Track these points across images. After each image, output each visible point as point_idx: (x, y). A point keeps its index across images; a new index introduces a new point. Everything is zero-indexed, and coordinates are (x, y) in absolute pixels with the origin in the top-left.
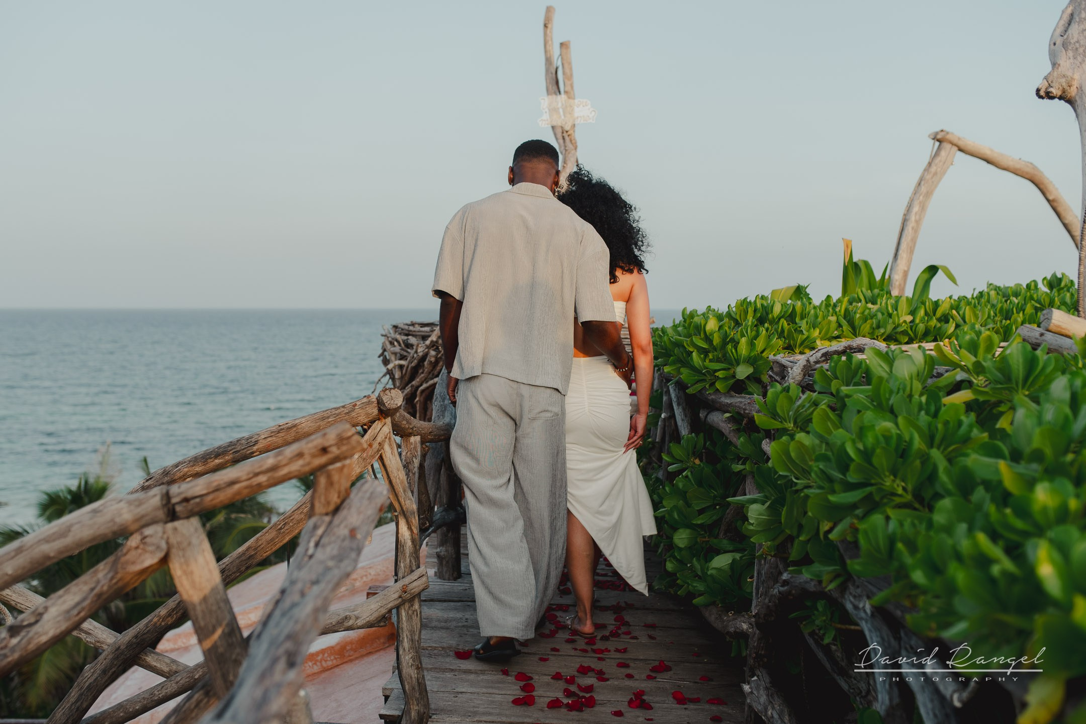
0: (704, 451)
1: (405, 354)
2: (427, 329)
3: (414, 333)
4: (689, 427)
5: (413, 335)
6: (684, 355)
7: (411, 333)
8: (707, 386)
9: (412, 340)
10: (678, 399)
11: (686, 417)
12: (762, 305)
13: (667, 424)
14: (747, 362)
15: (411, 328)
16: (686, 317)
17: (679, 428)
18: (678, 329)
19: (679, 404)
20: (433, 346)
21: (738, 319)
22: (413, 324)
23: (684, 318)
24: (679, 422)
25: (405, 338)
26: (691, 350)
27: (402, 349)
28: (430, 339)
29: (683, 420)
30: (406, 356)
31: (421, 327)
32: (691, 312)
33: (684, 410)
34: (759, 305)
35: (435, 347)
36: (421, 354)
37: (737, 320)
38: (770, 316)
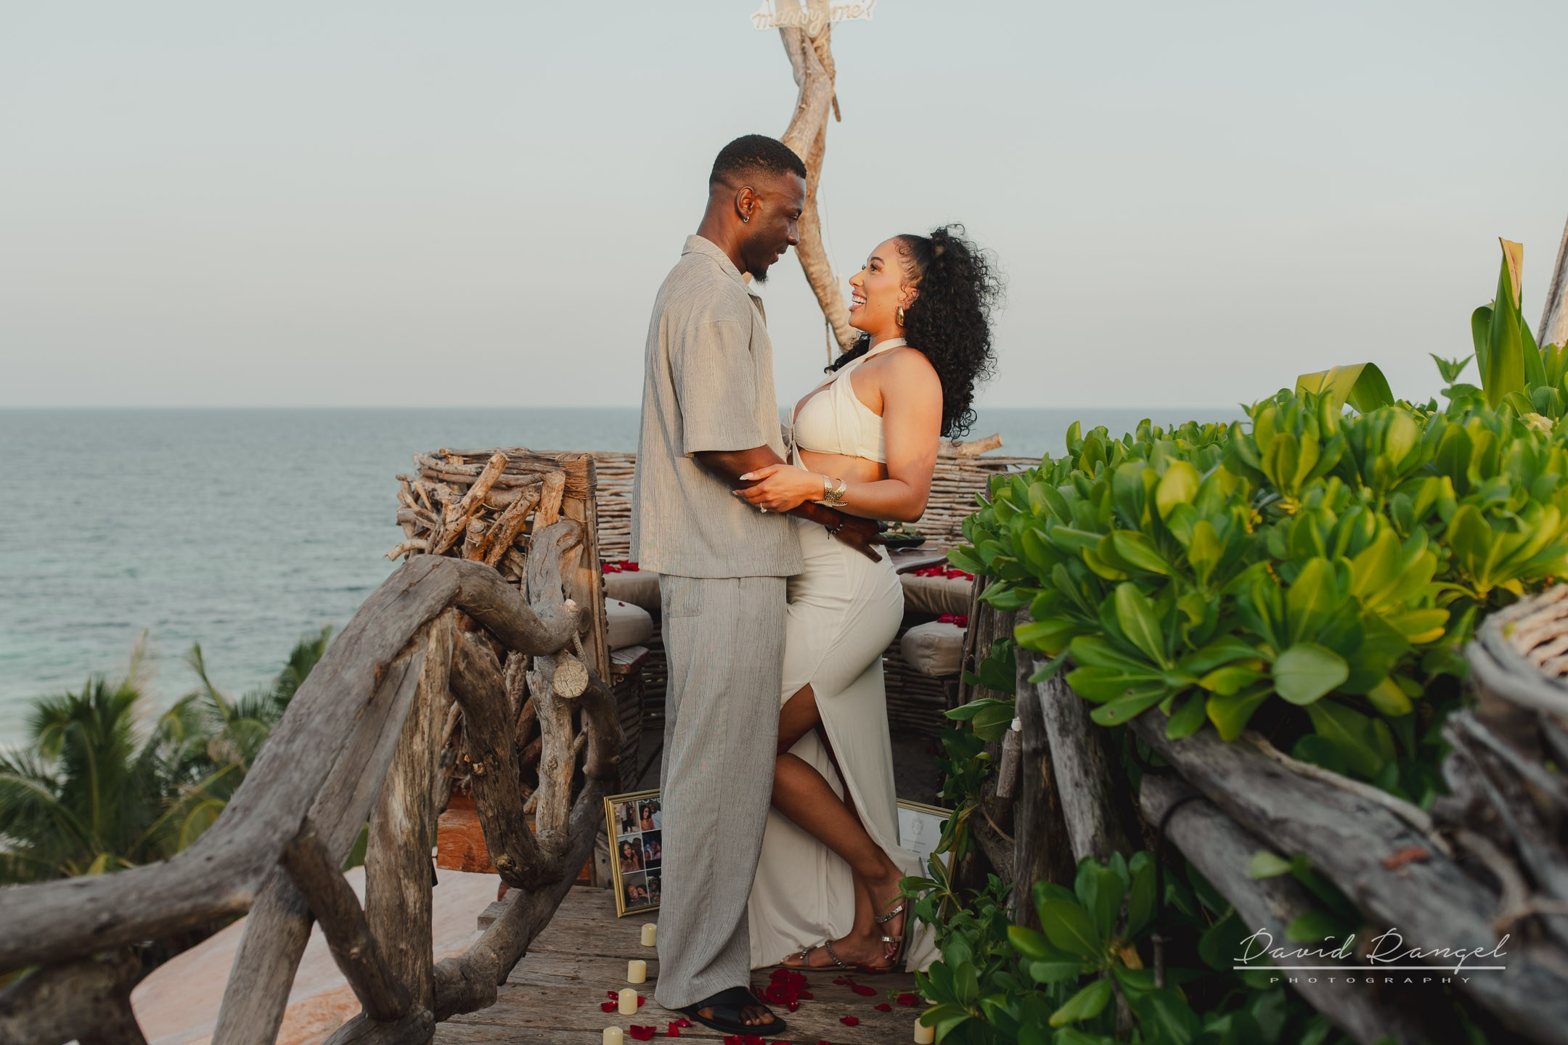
0: (1156, 938)
1: (426, 524)
2: (472, 468)
3: (446, 477)
4: (1097, 812)
5: (449, 483)
6: (1085, 588)
7: (441, 476)
8: (1164, 707)
9: (443, 492)
10: (1062, 714)
11: (1086, 773)
12: (1342, 424)
13: (1026, 771)
14: (1323, 643)
15: (441, 465)
16: (1077, 449)
17: (1066, 809)
18: (1062, 489)
19: (1063, 731)
20: (477, 511)
21: (1267, 470)
22: (443, 457)
23: (1072, 452)
24: (1067, 792)
25: (430, 485)
26: (1108, 574)
27: (420, 514)
28: (470, 493)
29: (1077, 785)
30: (428, 529)
31: (465, 462)
32: (1090, 433)
33: (1081, 749)
34: (1332, 426)
35: (483, 512)
36: (451, 527)
37: (1263, 476)
38: (1378, 463)
